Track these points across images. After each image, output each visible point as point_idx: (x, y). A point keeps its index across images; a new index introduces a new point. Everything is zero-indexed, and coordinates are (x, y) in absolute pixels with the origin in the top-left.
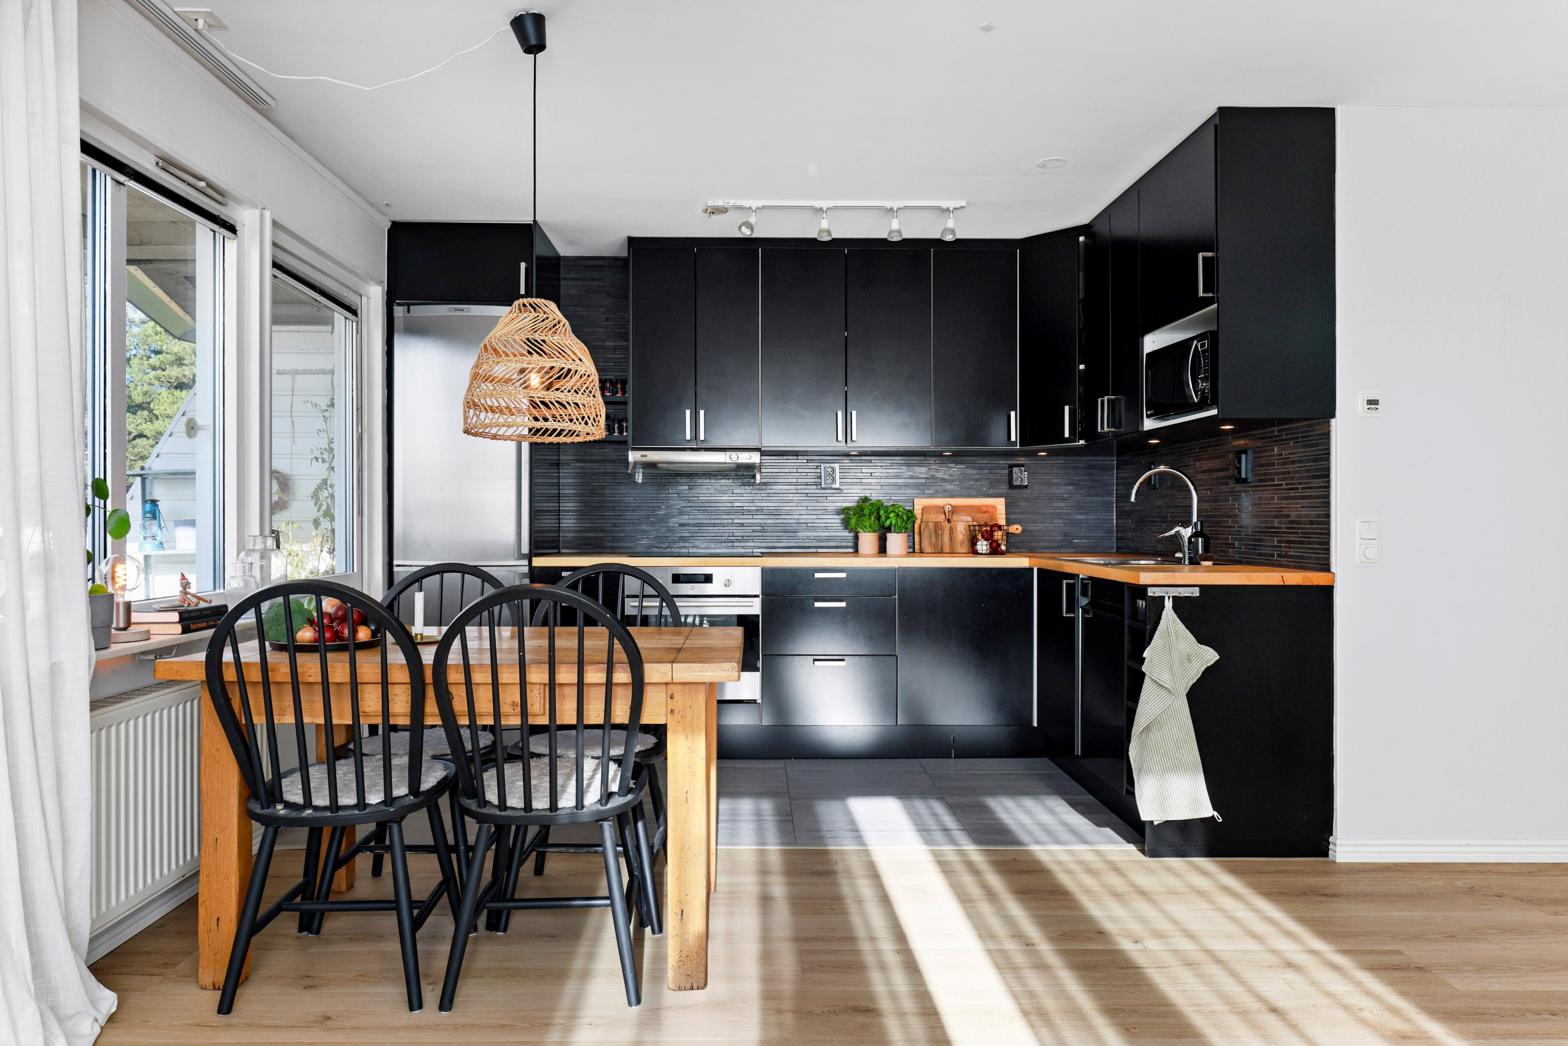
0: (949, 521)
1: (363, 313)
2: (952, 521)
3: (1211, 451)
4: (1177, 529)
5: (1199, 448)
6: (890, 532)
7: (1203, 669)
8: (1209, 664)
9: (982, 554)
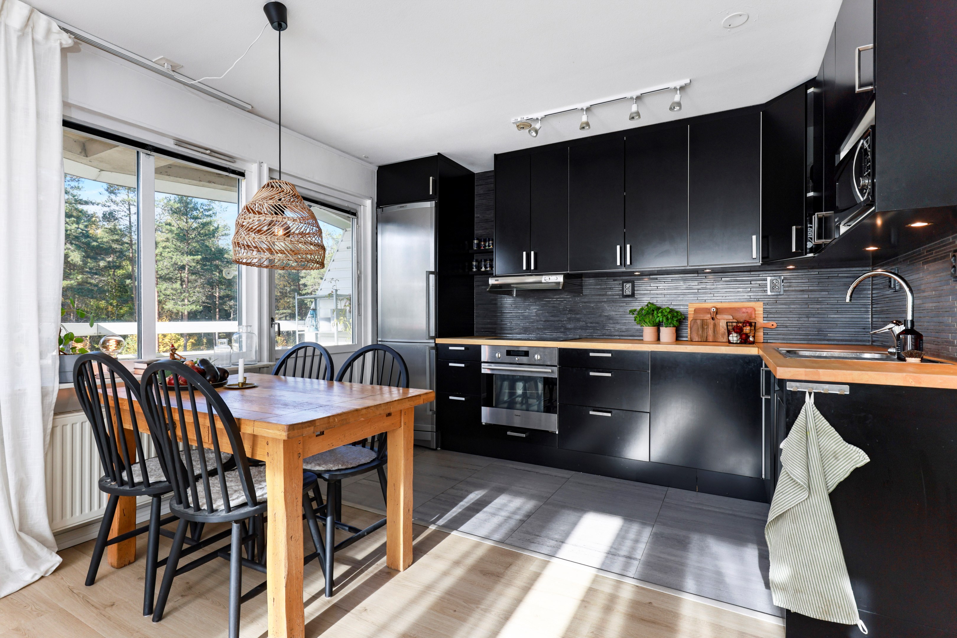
0: (713, 319)
1: (361, 214)
2: (716, 319)
3: (936, 252)
4: (891, 326)
5: (926, 252)
6: (662, 326)
7: (852, 470)
8: (859, 465)
9: (733, 343)
